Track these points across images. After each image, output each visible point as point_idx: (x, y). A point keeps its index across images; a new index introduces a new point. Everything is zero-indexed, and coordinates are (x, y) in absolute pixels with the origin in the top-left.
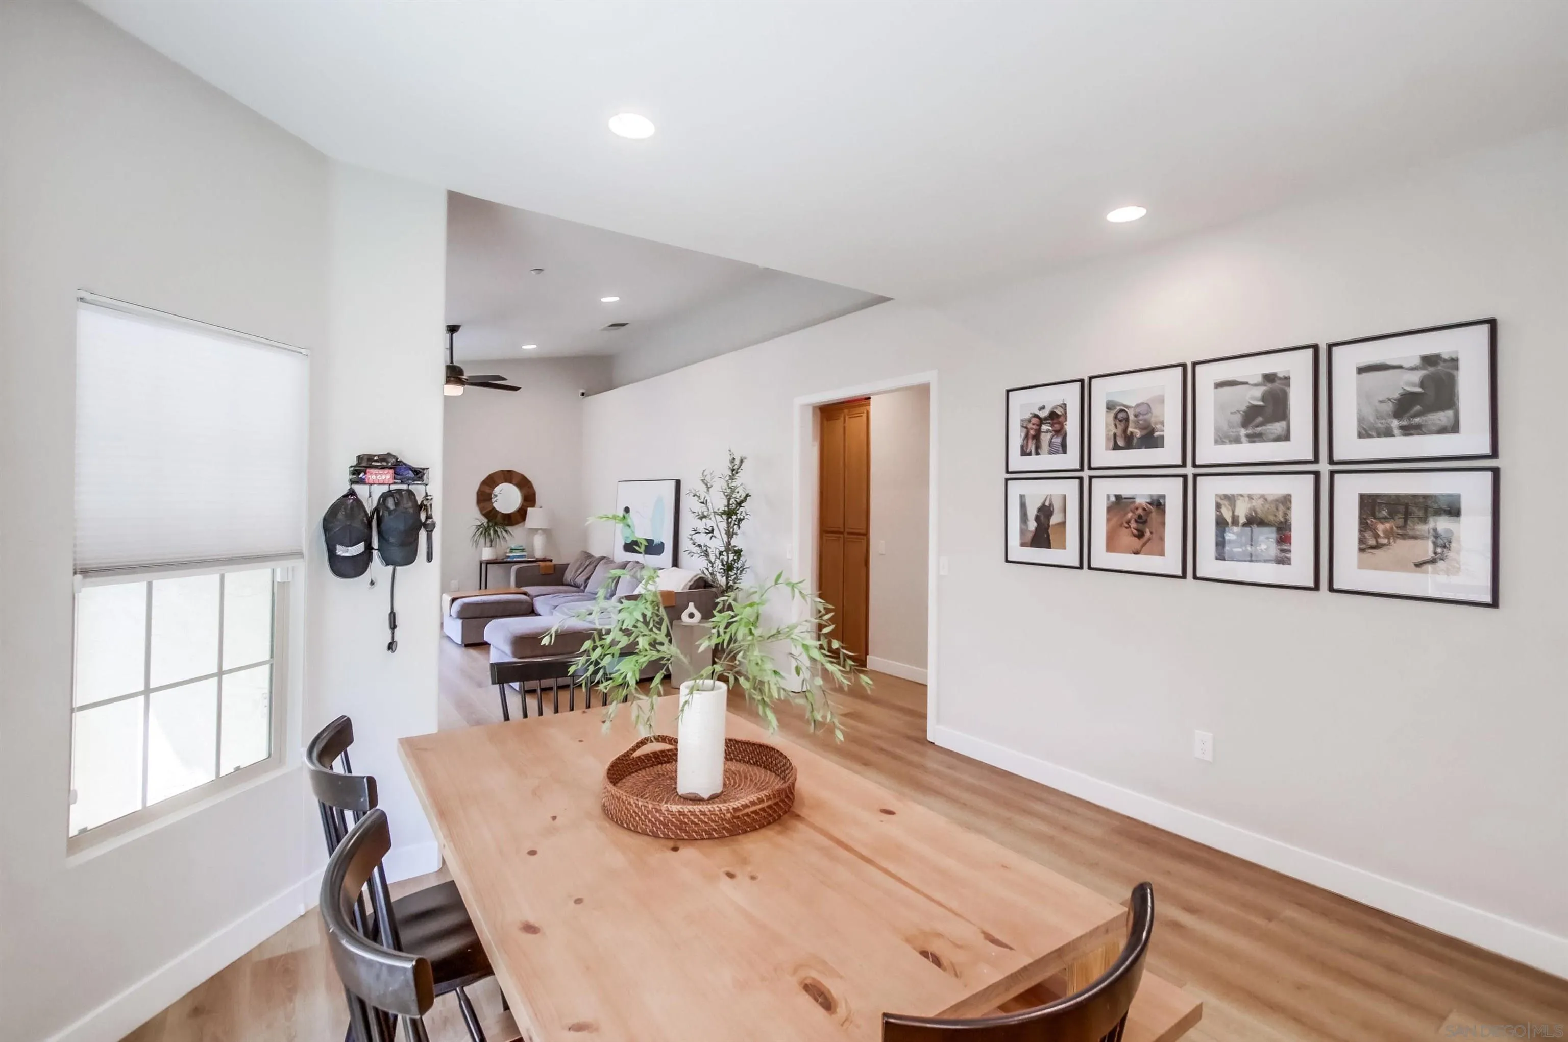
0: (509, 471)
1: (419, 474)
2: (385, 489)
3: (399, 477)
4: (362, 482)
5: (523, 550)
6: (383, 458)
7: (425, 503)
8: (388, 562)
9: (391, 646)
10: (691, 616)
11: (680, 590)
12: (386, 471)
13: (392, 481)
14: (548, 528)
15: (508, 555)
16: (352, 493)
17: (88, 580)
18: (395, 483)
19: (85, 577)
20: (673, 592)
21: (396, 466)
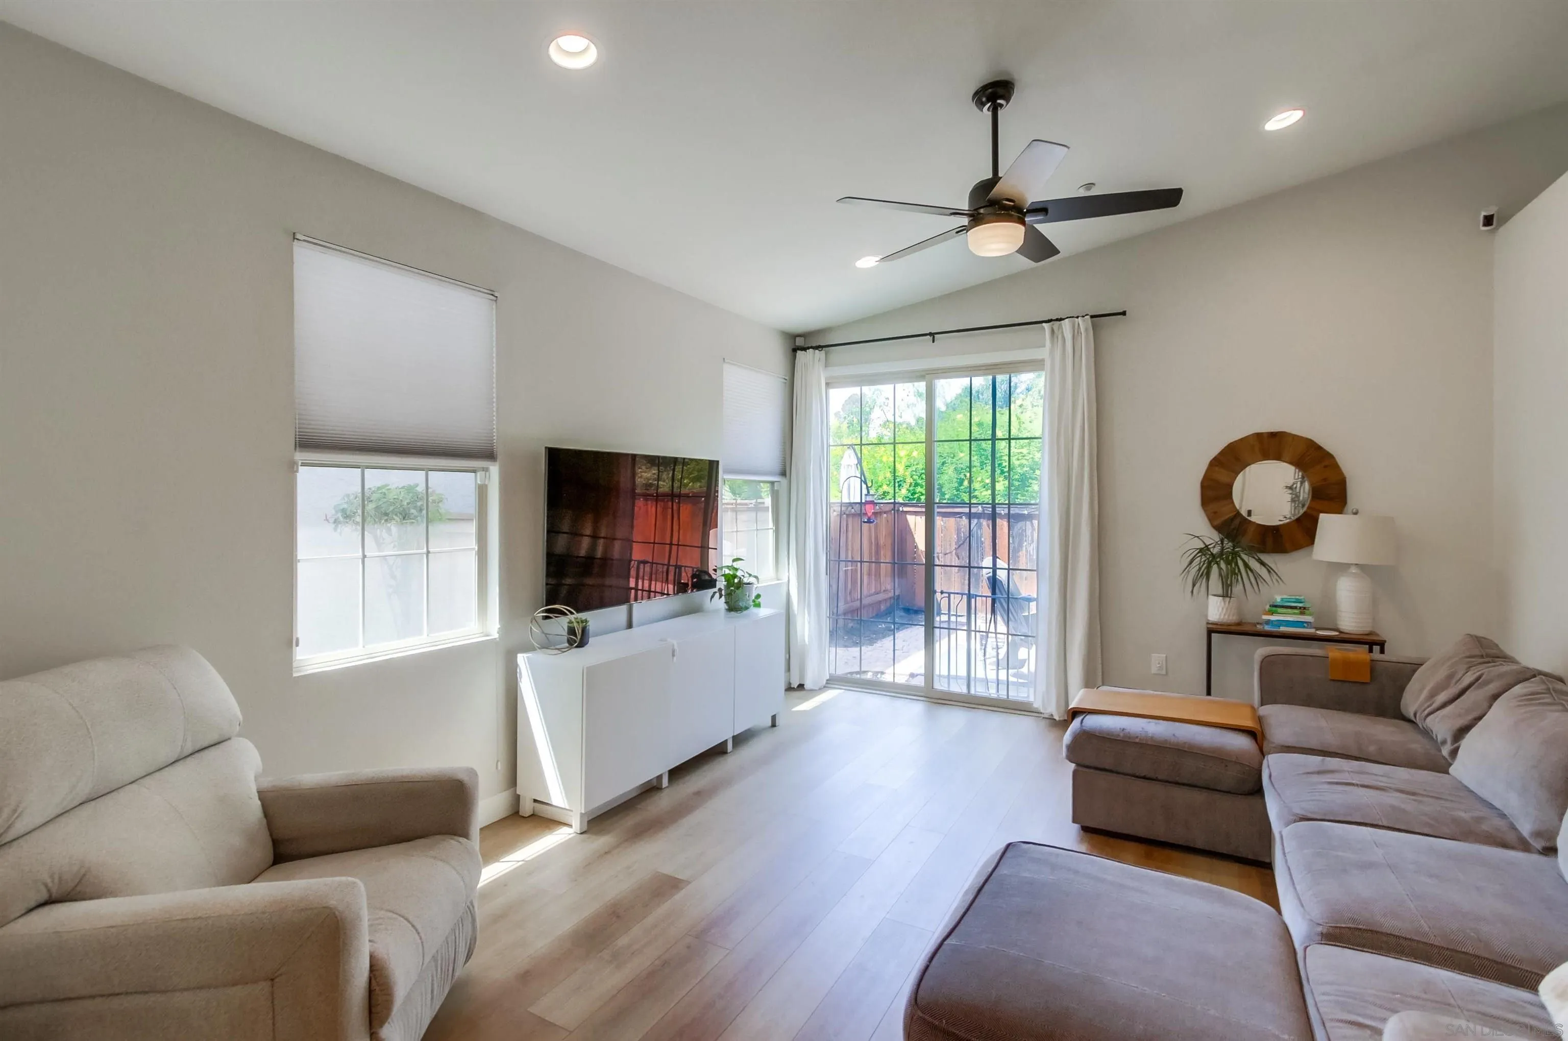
0: (1273, 435)
5: (1303, 610)
14: (1375, 563)
15: (1265, 617)
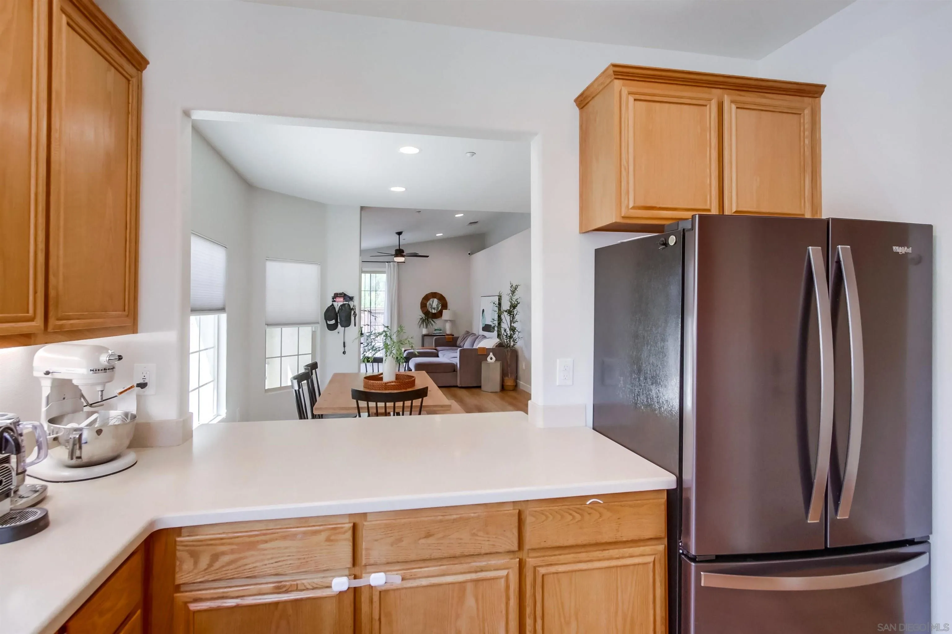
0: (434, 293)
1: (351, 299)
2: (342, 303)
3: (345, 300)
4: (335, 301)
5: (440, 330)
6: (341, 294)
7: (353, 308)
8: (342, 326)
9: (344, 353)
10: (491, 359)
11: (491, 348)
12: (341, 298)
13: (343, 301)
14: (453, 319)
15: (434, 332)
16: (333, 305)
17: (268, 327)
18: (344, 302)
19: (268, 326)
20: (485, 348)
21: (344, 296)
